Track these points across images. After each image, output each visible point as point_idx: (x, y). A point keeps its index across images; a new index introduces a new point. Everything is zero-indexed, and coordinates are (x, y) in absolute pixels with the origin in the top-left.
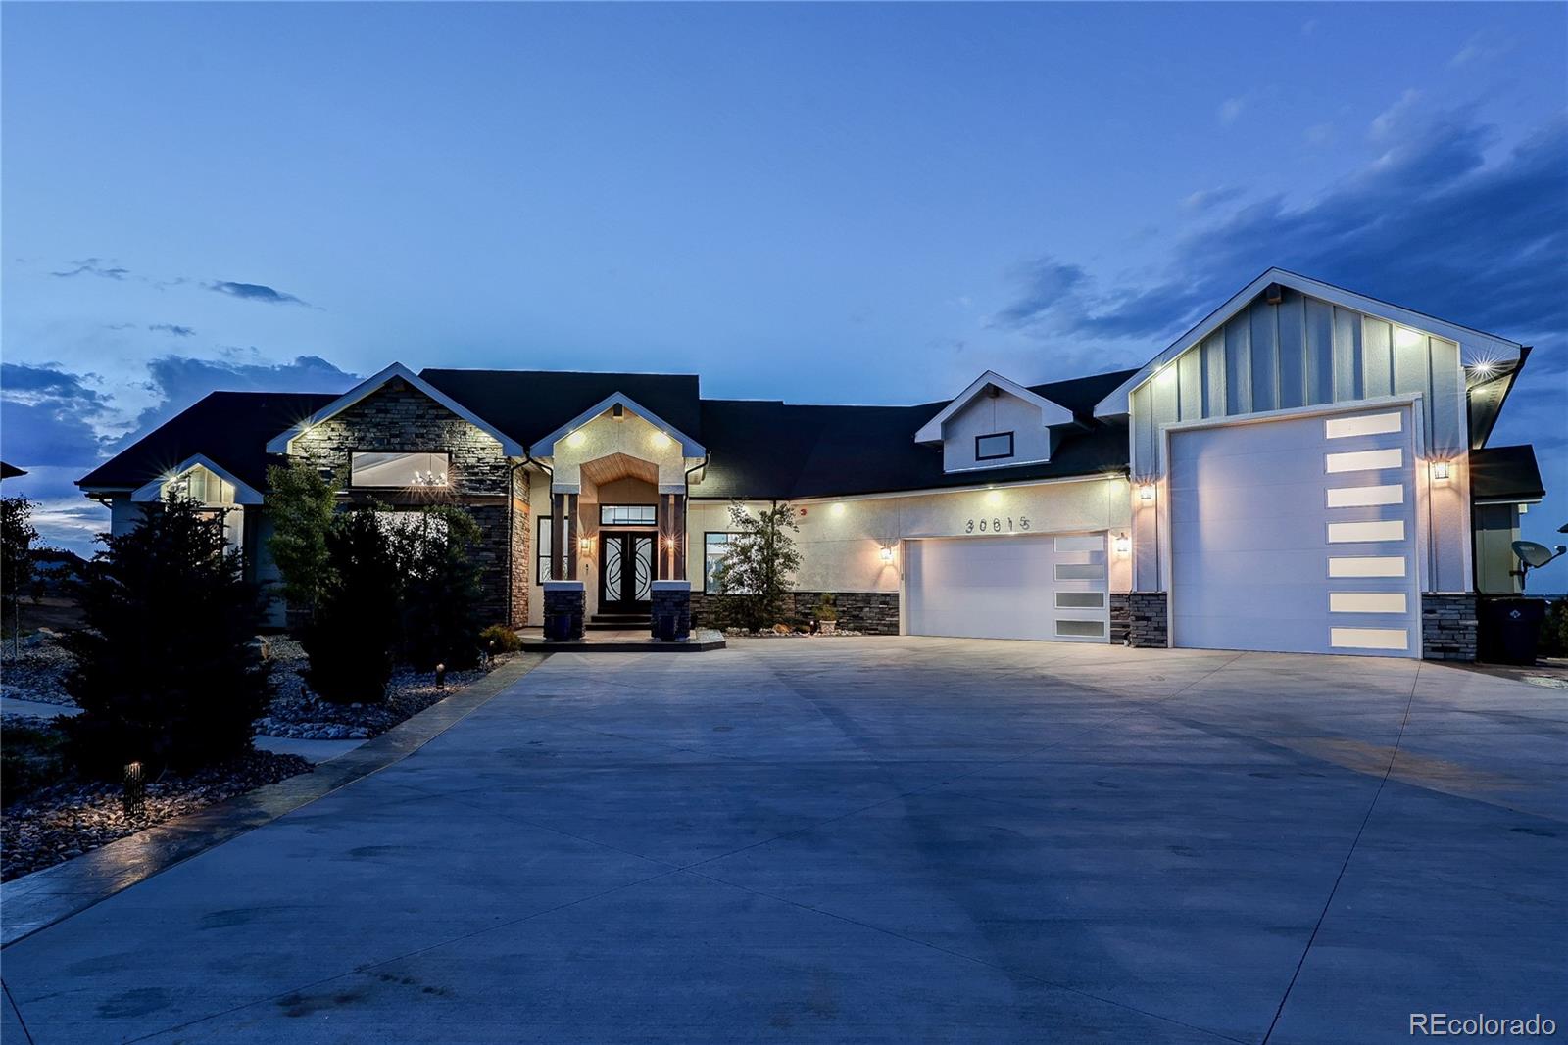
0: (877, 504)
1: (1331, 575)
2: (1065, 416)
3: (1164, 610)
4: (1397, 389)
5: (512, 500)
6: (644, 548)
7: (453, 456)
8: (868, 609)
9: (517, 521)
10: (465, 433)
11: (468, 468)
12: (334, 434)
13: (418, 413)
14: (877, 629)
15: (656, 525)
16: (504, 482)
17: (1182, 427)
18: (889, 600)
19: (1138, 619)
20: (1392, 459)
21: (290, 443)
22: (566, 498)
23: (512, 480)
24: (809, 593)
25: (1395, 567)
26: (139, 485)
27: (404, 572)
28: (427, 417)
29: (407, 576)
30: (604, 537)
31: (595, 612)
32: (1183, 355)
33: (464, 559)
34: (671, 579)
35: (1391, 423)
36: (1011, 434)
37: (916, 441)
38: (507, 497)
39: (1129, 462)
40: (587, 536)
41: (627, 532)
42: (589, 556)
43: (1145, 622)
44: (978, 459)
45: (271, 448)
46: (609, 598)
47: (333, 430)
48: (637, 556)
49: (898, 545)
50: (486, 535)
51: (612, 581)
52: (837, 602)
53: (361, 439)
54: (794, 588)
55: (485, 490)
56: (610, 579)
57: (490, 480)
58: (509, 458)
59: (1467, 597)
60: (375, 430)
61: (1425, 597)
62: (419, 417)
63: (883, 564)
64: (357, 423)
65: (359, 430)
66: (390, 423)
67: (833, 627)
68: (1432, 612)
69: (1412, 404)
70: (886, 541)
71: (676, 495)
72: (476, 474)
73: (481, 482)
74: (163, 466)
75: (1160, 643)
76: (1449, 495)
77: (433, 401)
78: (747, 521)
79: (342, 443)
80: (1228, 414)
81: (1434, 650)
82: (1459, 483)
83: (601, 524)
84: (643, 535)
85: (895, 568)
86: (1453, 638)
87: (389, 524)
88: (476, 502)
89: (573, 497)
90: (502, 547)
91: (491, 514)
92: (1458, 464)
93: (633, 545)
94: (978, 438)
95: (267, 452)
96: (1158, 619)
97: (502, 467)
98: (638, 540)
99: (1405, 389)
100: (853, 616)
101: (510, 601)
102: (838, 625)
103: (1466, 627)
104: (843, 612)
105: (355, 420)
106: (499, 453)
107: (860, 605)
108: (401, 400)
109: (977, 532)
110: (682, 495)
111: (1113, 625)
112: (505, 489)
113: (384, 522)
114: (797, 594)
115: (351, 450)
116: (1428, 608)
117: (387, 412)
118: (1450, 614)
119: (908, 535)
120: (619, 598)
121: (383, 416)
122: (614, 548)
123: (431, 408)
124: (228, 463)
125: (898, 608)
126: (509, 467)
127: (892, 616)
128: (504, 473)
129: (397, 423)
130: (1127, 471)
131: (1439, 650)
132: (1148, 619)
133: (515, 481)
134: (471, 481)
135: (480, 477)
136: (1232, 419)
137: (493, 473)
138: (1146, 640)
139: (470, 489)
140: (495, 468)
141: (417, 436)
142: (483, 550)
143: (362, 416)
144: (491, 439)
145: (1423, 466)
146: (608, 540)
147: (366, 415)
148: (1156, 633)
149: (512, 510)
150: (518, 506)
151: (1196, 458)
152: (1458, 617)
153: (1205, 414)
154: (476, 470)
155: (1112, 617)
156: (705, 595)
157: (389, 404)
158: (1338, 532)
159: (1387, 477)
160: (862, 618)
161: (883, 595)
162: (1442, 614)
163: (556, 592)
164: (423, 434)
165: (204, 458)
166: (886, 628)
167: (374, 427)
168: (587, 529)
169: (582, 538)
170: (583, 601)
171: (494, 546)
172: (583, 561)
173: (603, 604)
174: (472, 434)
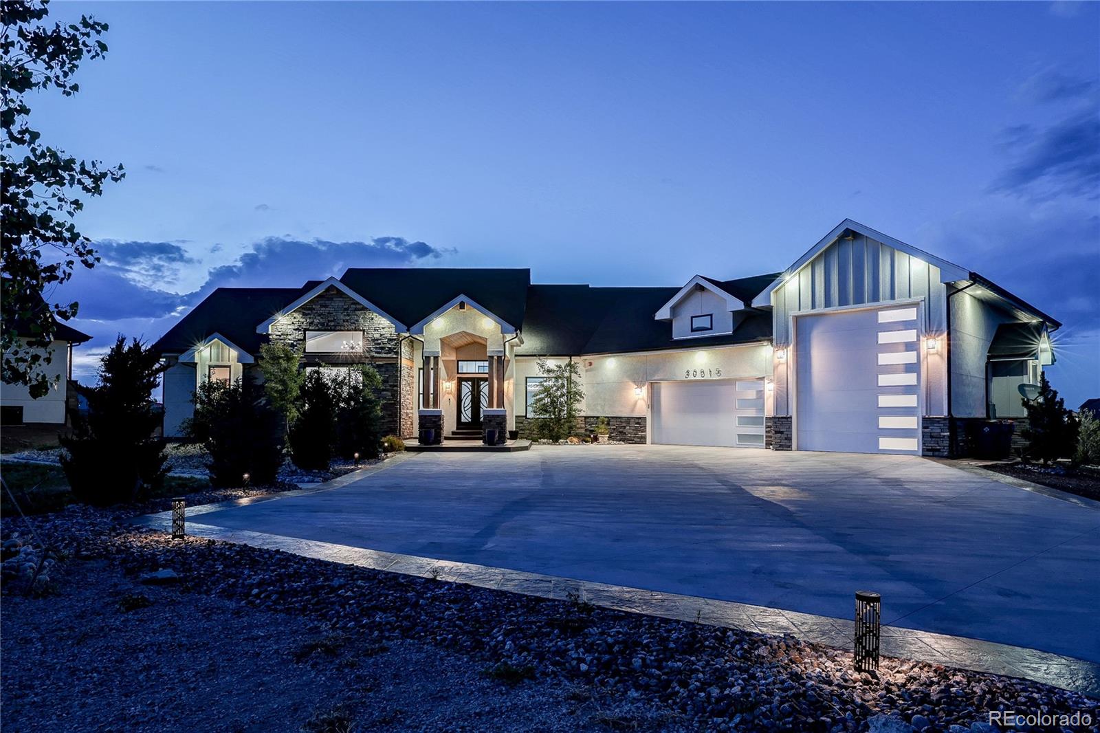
0: (634, 359)
1: (880, 406)
2: (739, 305)
3: (790, 427)
4: (912, 294)
5: (401, 359)
6: (484, 388)
7: (366, 333)
8: (628, 428)
9: (404, 372)
10: (372, 319)
11: (374, 340)
12: (296, 320)
13: (344, 307)
14: (633, 440)
16: (395, 348)
17: (801, 314)
18: (641, 421)
19: (776, 432)
20: (910, 335)
21: (270, 326)
22: (432, 358)
23: (400, 347)
24: (593, 417)
25: (911, 401)
26: (183, 351)
27: (337, 403)
28: (350, 309)
29: (339, 406)
30: (460, 380)
31: (454, 429)
32: (802, 270)
33: (372, 397)
34: (495, 408)
35: (911, 314)
36: (711, 315)
37: (656, 318)
38: (397, 358)
39: (772, 335)
40: (450, 379)
41: (474, 378)
42: (450, 393)
43: (780, 435)
44: (693, 330)
45: (259, 330)
46: (463, 420)
47: (295, 318)
48: (482, 393)
49: (646, 387)
50: (385, 381)
51: (466, 409)
52: (611, 423)
53: (311, 324)
54: (582, 414)
55: (385, 353)
56: (464, 407)
57: (388, 347)
58: (399, 334)
59: (944, 419)
60: (319, 318)
61: (924, 419)
62: (345, 309)
63: (636, 399)
64: (309, 314)
65: (310, 318)
66: (328, 313)
67: (607, 439)
68: (927, 428)
69: (918, 304)
70: (639, 383)
71: (498, 357)
72: (379, 344)
73: (382, 348)
74: (195, 339)
75: (788, 447)
76: (937, 358)
77: (353, 299)
78: (549, 371)
79: (300, 326)
80: (826, 307)
81: (928, 450)
82: (942, 351)
83: (458, 373)
84: (485, 380)
85: (644, 400)
86: (938, 444)
87: (328, 376)
88: (379, 361)
89: (436, 358)
90: (395, 388)
91: (388, 368)
92: (942, 340)
93: (479, 386)
94: (692, 317)
95: (257, 332)
96: (787, 433)
97: (395, 340)
98: (482, 383)
99: (917, 295)
100: (619, 432)
101: (400, 421)
102: (610, 438)
103: (944, 436)
104: (614, 429)
105: (307, 312)
106: (393, 331)
107: (624, 425)
108: (334, 299)
109: (691, 377)
110: (501, 357)
111: (767, 437)
112: (396, 353)
113: (326, 375)
114: (586, 418)
115: (305, 330)
116: (925, 425)
117: (326, 306)
118: (936, 429)
119: (653, 378)
120: (470, 419)
121: (324, 309)
122: (467, 388)
123: (352, 304)
124: (233, 338)
125: (646, 427)
126: (398, 340)
127: (642, 432)
128: (396, 343)
129: (332, 313)
130: (771, 341)
131: (930, 452)
132: (782, 433)
133: (403, 347)
134: (376, 348)
135: (382, 345)
136: (828, 310)
137: (389, 343)
138: (781, 446)
139: (376, 353)
140: (391, 340)
141: (344, 321)
142: (384, 390)
143: (312, 309)
144: (388, 322)
145: (924, 341)
146: (463, 383)
147: (314, 309)
148: (786, 441)
149: (401, 366)
150: (405, 363)
151: (810, 333)
152: (939, 431)
153: (813, 306)
154: (379, 341)
155: (766, 432)
156: (526, 418)
157: (327, 302)
158: (884, 380)
159: (910, 347)
160: (625, 433)
161: (637, 418)
162: (932, 429)
163: (426, 416)
164: (348, 320)
165: (220, 335)
166: (639, 440)
167: (319, 315)
168: (448, 376)
169: (444, 382)
170: (442, 422)
171: (390, 388)
172: (447, 397)
173: (459, 423)
174: (376, 319)
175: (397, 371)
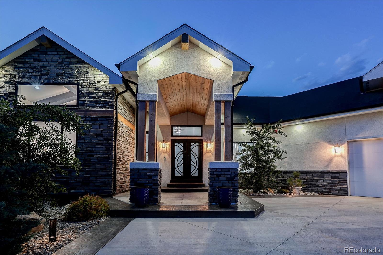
5: (116, 113)
6: (195, 149)
7: (80, 87)
8: (322, 181)
10: (87, 73)
11: (89, 94)
12: (7, 73)
13: (59, 61)
14: (330, 192)
15: (201, 136)
16: (111, 102)
18: (339, 176)
23: (116, 102)
28: (64, 63)
30: (174, 142)
31: (169, 181)
34: (223, 161)
38: (113, 111)
40: (165, 141)
41: (186, 140)
42: (166, 152)
46: (176, 174)
47: (6, 71)
48: (192, 152)
49: (345, 144)
51: (178, 165)
52: (302, 177)
53: (23, 77)
55: (100, 107)
56: (177, 164)
57: (102, 101)
60: (32, 71)
62: (60, 63)
64: (21, 67)
65: (22, 71)
66: (42, 67)
67: (300, 190)
70: (335, 142)
71: (226, 102)
72: (94, 97)
73: (97, 102)
77: (69, 53)
79: (12, 79)
83: (172, 136)
84: (195, 141)
85: (344, 157)
88: (93, 115)
91: (102, 122)
93: (189, 147)
97: (110, 93)
98: (192, 144)
100: (311, 184)
102: (303, 190)
104: (305, 182)
105: (19, 65)
106: (109, 85)
107: (316, 178)
108: (48, 53)
112: (112, 106)
115: (17, 83)
117: (40, 60)
119: (353, 138)
120: (182, 174)
121: (37, 62)
122: (179, 148)
123: (67, 58)
125: (347, 180)
126: (114, 93)
127: (342, 185)
128: (111, 97)
129: (46, 67)
134: (91, 102)
135: (96, 99)
137: (105, 97)
139: (90, 106)
140: (106, 94)
141: (58, 74)
142: (98, 144)
143: (25, 63)
144: (104, 76)
146: (176, 144)
147: (27, 62)
149: (116, 119)
150: (123, 121)
154: (94, 95)
157: (40, 56)
160: (318, 186)
161: (334, 173)
164: (62, 73)
166: (337, 192)
167: (32, 69)
168: (164, 138)
169: (160, 143)
170: (159, 177)
171: (104, 142)
172: (163, 155)
173: (173, 177)
174: (92, 73)
175: (112, 124)
